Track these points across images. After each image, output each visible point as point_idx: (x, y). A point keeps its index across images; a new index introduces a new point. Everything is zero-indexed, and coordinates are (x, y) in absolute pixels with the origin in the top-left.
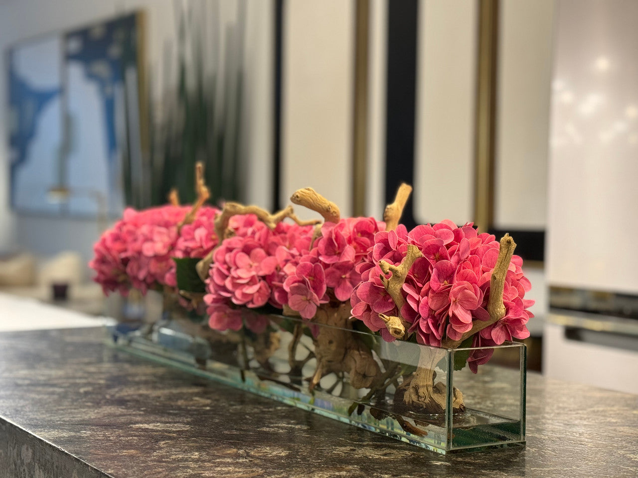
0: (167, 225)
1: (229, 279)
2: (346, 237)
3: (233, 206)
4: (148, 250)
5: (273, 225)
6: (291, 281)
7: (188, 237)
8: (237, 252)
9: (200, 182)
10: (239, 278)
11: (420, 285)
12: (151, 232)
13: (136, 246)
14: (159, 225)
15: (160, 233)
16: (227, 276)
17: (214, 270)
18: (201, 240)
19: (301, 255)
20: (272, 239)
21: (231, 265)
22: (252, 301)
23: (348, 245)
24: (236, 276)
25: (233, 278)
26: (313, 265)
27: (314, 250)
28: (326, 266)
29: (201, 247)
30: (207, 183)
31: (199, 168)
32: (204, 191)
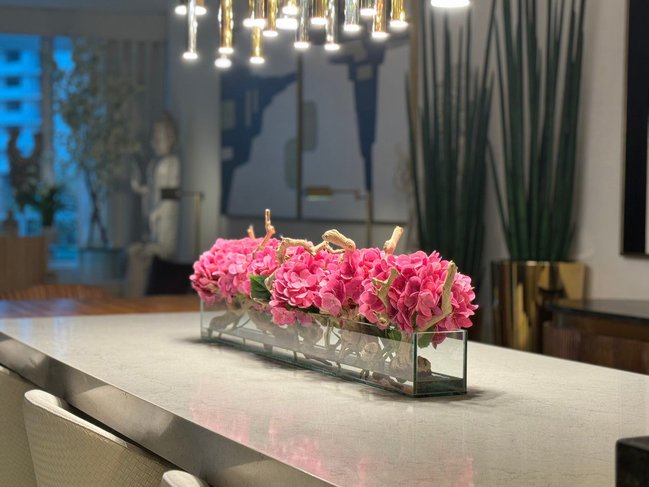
0: (246, 252)
1: (286, 290)
2: (358, 263)
3: (288, 240)
4: (233, 269)
5: (315, 254)
6: (324, 291)
7: (260, 260)
8: (291, 272)
9: (268, 222)
10: (293, 288)
11: (399, 292)
12: (235, 257)
13: (224, 267)
14: (240, 252)
15: (240, 257)
16: (284, 288)
17: (276, 284)
18: (268, 263)
19: (331, 274)
20: (315, 262)
21: (287, 280)
22: (302, 305)
23: (359, 267)
24: (291, 287)
25: (289, 289)
26: (338, 281)
27: (339, 270)
28: (346, 281)
29: (268, 269)
30: (272, 224)
31: (268, 212)
32: (271, 228)
